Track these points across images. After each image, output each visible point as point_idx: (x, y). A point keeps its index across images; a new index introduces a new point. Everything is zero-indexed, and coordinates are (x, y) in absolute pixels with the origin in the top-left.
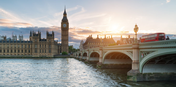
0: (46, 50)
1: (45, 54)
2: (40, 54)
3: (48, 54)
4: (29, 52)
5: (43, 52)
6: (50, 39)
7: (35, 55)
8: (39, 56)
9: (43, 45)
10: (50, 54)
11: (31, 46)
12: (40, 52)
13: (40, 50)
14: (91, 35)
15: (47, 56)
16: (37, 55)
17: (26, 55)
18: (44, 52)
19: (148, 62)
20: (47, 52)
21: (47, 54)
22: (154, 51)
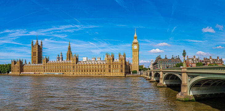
2: (114, 73)
4: (104, 72)
7: (109, 74)
9: (116, 65)
10: (122, 74)
11: (105, 66)
13: (113, 70)
14: (160, 55)
16: (110, 74)
17: (101, 74)
18: (117, 72)
19: (194, 85)
21: (119, 73)
22: (197, 76)
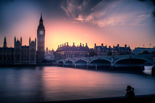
0: (28, 58)
1: (28, 61)
2: (22, 61)
3: (31, 61)
5: (25, 59)
6: (33, 46)
7: (17, 62)
8: (21, 64)
10: (33, 62)
12: (23, 59)
13: (23, 58)
14: (68, 43)
15: (30, 64)
18: (27, 59)
20: (29, 59)
21: (29, 62)
